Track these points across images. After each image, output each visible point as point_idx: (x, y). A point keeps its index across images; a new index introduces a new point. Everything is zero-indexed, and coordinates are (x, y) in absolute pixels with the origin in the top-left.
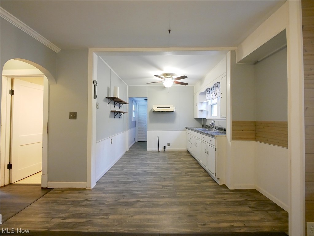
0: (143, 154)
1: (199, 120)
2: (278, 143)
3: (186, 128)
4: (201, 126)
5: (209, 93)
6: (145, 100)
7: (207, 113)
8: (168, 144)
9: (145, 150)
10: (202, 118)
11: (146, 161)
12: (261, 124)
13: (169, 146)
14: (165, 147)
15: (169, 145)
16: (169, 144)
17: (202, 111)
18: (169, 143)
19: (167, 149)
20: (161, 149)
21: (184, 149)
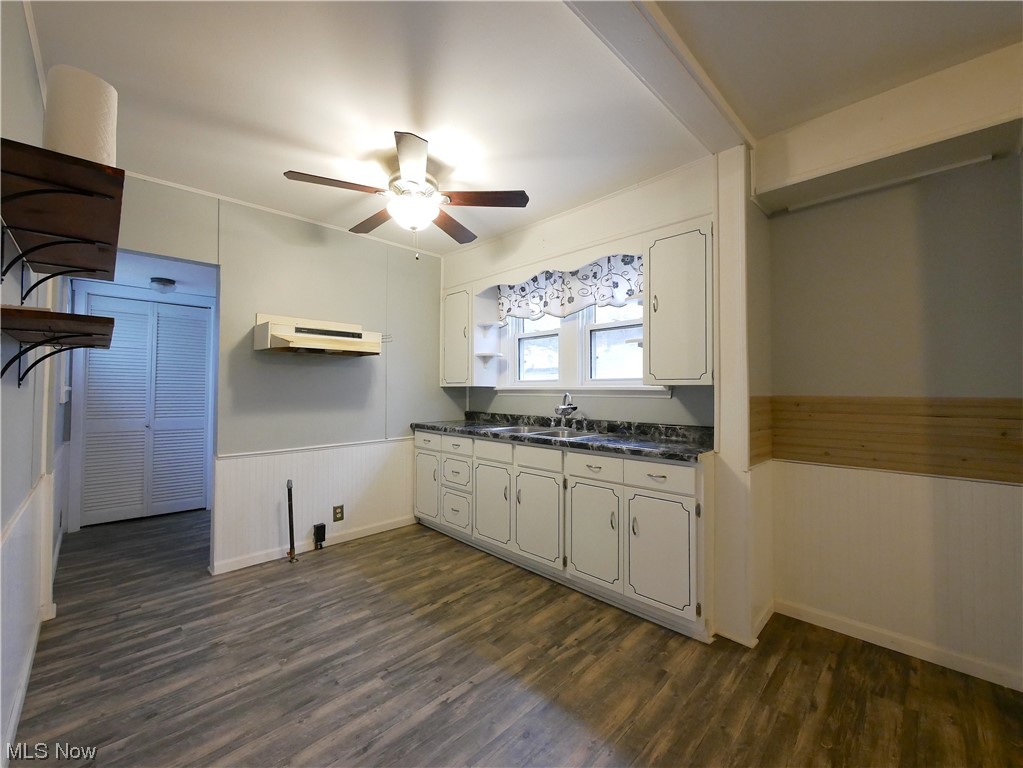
0: (210, 612)
1: (456, 393)
2: (875, 460)
3: (415, 427)
4: (463, 418)
5: (523, 293)
6: (154, 280)
7: (502, 367)
8: (335, 513)
9: (197, 578)
10: (465, 388)
11: (288, 656)
12: (798, 405)
13: (342, 518)
14: (320, 532)
15: (338, 514)
16: (342, 513)
17: (485, 359)
18: (342, 507)
19: (331, 537)
20: (304, 543)
21: (403, 518)
